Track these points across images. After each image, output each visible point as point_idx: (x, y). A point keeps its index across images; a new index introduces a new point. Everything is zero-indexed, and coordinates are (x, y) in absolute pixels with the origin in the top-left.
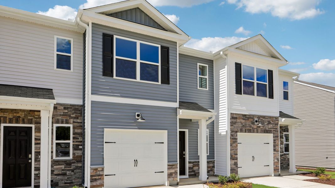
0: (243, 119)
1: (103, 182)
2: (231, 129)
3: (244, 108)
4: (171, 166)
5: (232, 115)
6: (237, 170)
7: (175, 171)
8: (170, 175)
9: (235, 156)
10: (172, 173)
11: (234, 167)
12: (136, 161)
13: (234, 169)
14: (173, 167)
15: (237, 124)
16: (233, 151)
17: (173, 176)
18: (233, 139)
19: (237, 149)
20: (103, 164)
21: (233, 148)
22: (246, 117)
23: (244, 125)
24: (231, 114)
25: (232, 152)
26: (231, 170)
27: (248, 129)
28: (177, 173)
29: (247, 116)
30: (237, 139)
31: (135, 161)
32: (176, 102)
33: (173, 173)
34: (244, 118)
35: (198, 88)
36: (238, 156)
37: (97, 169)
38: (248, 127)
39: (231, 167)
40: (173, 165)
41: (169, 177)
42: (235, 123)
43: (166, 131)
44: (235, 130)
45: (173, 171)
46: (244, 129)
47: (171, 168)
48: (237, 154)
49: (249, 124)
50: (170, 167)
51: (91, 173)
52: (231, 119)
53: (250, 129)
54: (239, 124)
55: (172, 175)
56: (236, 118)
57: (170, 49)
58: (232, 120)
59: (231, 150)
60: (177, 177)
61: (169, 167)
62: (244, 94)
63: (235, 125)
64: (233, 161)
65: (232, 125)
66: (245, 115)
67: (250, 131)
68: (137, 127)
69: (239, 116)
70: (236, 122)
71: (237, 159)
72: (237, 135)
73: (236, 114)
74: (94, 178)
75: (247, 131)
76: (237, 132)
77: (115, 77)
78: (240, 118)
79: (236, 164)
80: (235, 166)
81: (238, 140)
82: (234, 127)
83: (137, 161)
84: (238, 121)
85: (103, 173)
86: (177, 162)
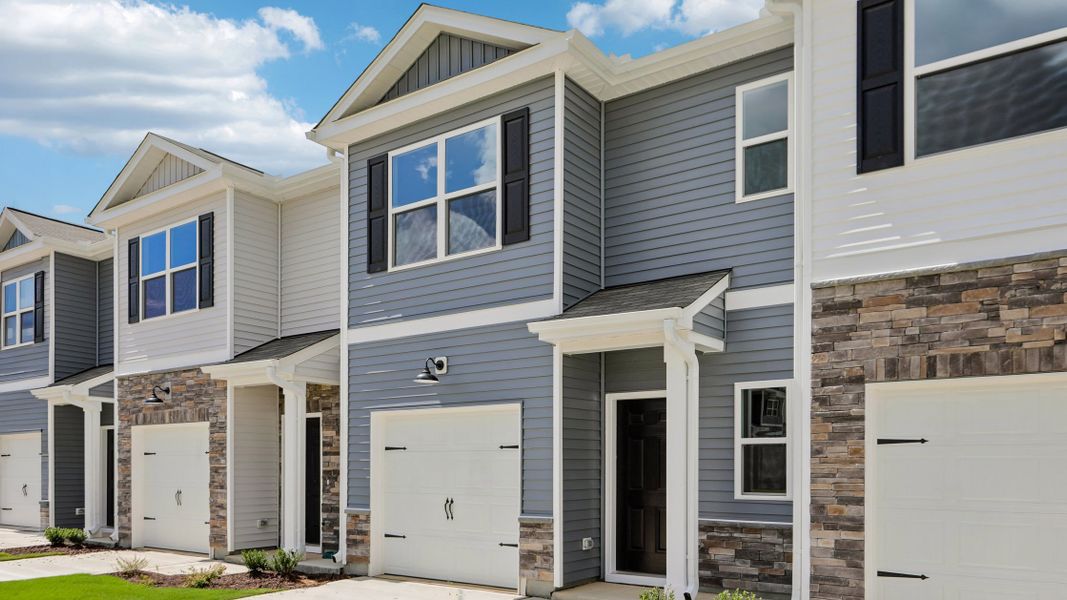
0: (912, 303)
1: (368, 551)
2: (815, 367)
3: (929, 238)
4: (530, 526)
5: (825, 295)
6: (852, 583)
7: (545, 548)
8: (527, 558)
9: (841, 511)
10: (532, 552)
11: (835, 568)
12: (450, 502)
13: (834, 580)
14: (538, 531)
15: (859, 338)
16: (831, 480)
17: (536, 564)
18: (826, 419)
19: (860, 475)
20: (368, 505)
21: (826, 468)
22: (938, 289)
23: (912, 338)
24: (816, 288)
25: (820, 486)
26: (814, 579)
27: (954, 358)
28: (550, 555)
29: (946, 281)
30: (861, 418)
31: (447, 501)
32: (550, 295)
33: (536, 553)
34: (918, 293)
35: (740, 198)
36: (870, 513)
37: (357, 516)
38: (949, 342)
39: (814, 567)
40: (538, 526)
41: (523, 566)
42: (846, 334)
43: (517, 406)
44: (846, 369)
45: (536, 545)
46: (915, 360)
47: (532, 534)
48: (860, 501)
49: (965, 326)
50: (530, 529)
51: (347, 526)
52: (814, 316)
53: (977, 354)
54: (876, 333)
55: (534, 559)
56: (856, 305)
58: (823, 320)
59: (814, 478)
60: (550, 570)
61: (522, 529)
63: (840, 347)
64: (829, 538)
65: (824, 349)
66: (929, 279)
67: (971, 366)
68: (438, 402)
69: (880, 289)
70: (852, 328)
71: (858, 525)
72: (860, 399)
73: (853, 285)
74: (352, 537)
75: (939, 366)
76: (860, 380)
77: (391, 269)
78: (879, 302)
79: (851, 554)
80: (842, 563)
81: (866, 422)
82: (841, 355)
83: (452, 502)
84: (867, 317)
85: (368, 527)
86: (552, 514)
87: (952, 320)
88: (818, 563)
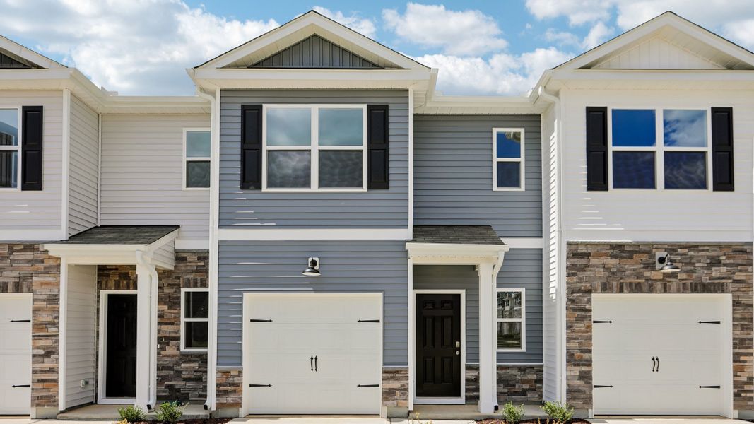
0: (613, 257)
1: (241, 398)
2: (568, 284)
3: (618, 227)
4: (391, 372)
5: (574, 248)
6: (587, 392)
7: (402, 386)
8: (388, 394)
9: (582, 357)
10: (393, 389)
11: (579, 386)
12: (314, 360)
13: (579, 391)
14: (397, 375)
15: (590, 271)
16: (577, 341)
17: (396, 397)
18: (575, 310)
19: (590, 338)
20: (240, 364)
21: (574, 335)
22: (623, 252)
23: (613, 273)
24: (570, 244)
25: (571, 344)
26: (569, 392)
27: (631, 284)
28: (406, 390)
29: (627, 248)
30: (590, 310)
31: (312, 358)
33: (396, 389)
34: (616, 252)
35: (495, 188)
36: (595, 357)
37: (228, 372)
38: (629, 276)
39: (568, 385)
40: (397, 372)
41: (385, 399)
42: (583, 268)
43: (380, 295)
44: (585, 285)
45: (396, 385)
46: (615, 284)
47: (392, 378)
48: (590, 351)
49: (634, 270)
50: (389, 375)
51: (217, 380)
52: (568, 258)
53: (639, 283)
54: (597, 269)
55: (394, 394)
56: (588, 255)
57: (391, 107)
58: (572, 260)
59: (568, 340)
60: (406, 400)
61: (385, 375)
62: (615, 187)
63: (581, 274)
64: (576, 371)
65: (574, 275)
66: (620, 246)
67: (637, 288)
68: (311, 289)
69: (599, 248)
70: (586, 266)
71: (589, 363)
72: (589, 301)
73: (586, 244)
74: (222, 388)
75: (625, 287)
76: (590, 292)
77: (264, 188)
78: (599, 254)
79: (586, 377)
80: (582, 382)
81: (592, 312)
82: (581, 279)
83: (317, 358)
84: (593, 261)
85: (241, 380)
86: (407, 364)
87: (630, 266)
88: (570, 383)
